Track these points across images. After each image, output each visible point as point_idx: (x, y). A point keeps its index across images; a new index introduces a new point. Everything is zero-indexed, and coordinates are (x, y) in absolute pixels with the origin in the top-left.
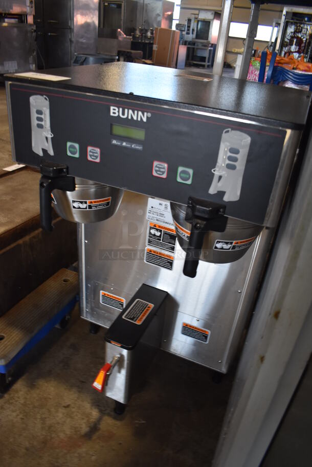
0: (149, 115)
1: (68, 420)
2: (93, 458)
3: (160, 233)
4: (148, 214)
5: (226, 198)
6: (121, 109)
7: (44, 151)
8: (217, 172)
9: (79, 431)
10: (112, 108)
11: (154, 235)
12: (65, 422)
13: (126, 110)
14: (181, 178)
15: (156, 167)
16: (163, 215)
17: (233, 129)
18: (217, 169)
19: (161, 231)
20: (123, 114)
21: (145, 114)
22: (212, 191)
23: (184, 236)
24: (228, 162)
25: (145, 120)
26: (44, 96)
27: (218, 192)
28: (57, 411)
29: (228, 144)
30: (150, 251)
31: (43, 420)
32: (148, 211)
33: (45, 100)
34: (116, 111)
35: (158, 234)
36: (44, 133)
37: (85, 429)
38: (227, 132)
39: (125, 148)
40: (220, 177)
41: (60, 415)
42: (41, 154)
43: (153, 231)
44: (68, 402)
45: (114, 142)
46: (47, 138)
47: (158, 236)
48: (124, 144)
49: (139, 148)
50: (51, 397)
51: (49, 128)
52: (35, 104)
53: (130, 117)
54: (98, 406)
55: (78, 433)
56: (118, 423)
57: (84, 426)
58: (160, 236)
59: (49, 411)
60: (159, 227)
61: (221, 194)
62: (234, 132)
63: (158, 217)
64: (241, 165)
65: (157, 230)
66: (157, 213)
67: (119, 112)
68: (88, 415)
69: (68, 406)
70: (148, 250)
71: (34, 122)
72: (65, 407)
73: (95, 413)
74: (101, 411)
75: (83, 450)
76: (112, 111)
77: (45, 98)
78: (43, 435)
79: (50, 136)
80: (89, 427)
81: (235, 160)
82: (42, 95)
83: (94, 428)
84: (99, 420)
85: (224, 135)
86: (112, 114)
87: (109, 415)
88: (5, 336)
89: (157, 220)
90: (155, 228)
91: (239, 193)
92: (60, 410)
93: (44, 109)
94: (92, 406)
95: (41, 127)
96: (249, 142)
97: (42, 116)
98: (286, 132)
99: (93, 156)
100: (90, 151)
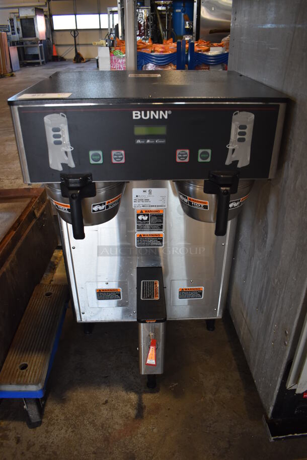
0: (170, 112)
1: (114, 413)
2: (155, 430)
3: (147, 217)
4: (134, 203)
5: (239, 166)
6: (143, 112)
7: (64, 165)
8: (230, 147)
9: (129, 417)
10: (134, 112)
11: (142, 220)
12: (112, 415)
13: (148, 112)
14: (202, 158)
15: (179, 154)
16: (148, 200)
17: (240, 111)
18: (230, 144)
19: (148, 215)
20: (146, 115)
21: (166, 112)
22: (228, 162)
23: (201, 206)
24: (238, 137)
25: (166, 117)
26: (61, 114)
27: (233, 162)
28: (100, 410)
29: (237, 123)
30: (141, 236)
31: (92, 423)
32: (133, 201)
33: (63, 117)
34: (139, 115)
35: (145, 218)
36: (63, 148)
37: (133, 413)
38: (237, 113)
39: (149, 144)
40: (234, 150)
41: (105, 412)
42: (60, 168)
43: (140, 218)
44: (103, 399)
45: (139, 141)
46: (66, 153)
47: (145, 220)
48: (148, 141)
49: (163, 141)
50: (87, 402)
51: (69, 143)
52: (50, 123)
53: (152, 118)
54: (132, 389)
55: (129, 418)
56: (157, 395)
57: (131, 411)
58: (148, 219)
59: (93, 414)
60: (146, 211)
61: (236, 162)
62: (242, 113)
63: (144, 203)
64: (248, 137)
65: (144, 215)
66: (142, 200)
67: (141, 115)
68: (129, 401)
69: (106, 402)
70: (137, 235)
71: (51, 140)
72: (104, 404)
73: (133, 397)
74: (136, 392)
75: (142, 429)
76: (134, 115)
77: (62, 115)
78: (101, 435)
79: (69, 149)
80: (136, 408)
81: (244, 134)
82: (58, 113)
83: (140, 408)
84: (140, 399)
85: (234, 117)
86: (134, 118)
87: (145, 392)
88: (27, 363)
89: (143, 206)
90: (142, 214)
91: (249, 159)
92: (102, 408)
93: (62, 125)
94: (127, 392)
95: (58, 143)
96: (254, 118)
97: (60, 133)
98: (279, 105)
99: (118, 158)
100: (115, 155)
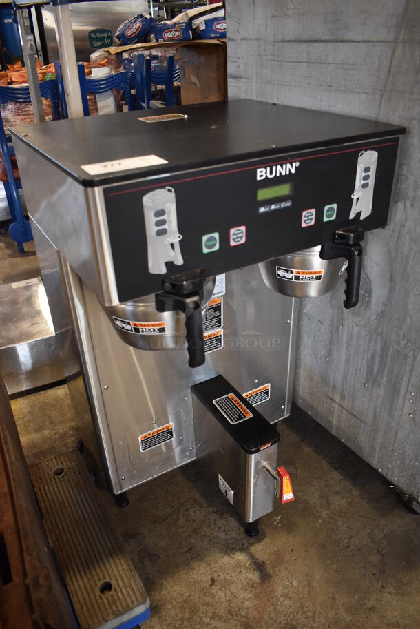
0: (298, 164)
1: (233, 589)
2: (295, 583)
5: (362, 217)
6: (268, 169)
7: (169, 265)
8: (355, 197)
9: (253, 584)
10: (258, 171)
12: (232, 593)
13: (274, 168)
14: (327, 217)
17: (366, 150)
18: (355, 193)
20: (271, 173)
21: (294, 164)
22: (352, 216)
23: (312, 278)
24: (363, 182)
25: (293, 171)
26: (167, 188)
27: (356, 214)
28: (213, 596)
29: (362, 165)
31: (215, 616)
33: (170, 193)
34: (264, 174)
36: (168, 239)
37: (255, 576)
38: (362, 154)
39: (275, 211)
40: (358, 199)
41: (221, 594)
42: (164, 271)
44: (206, 579)
45: (262, 210)
46: (172, 245)
48: (273, 207)
49: (289, 204)
50: (188, 594)
51: (177, 229)
52: (151, 204)
54: (233, 549)
55: (255, 585)
56: (267, 540)
57: (250, 575)
59: (208, 604)
61: (359, 214)
62: (366, 152)
64: (371, 181)
67: (266, 173)
68: (239, 565)
69: (213, 581)
71: (151, 230)
72: (212, 585)
73: (241, 557)
74: (242, 550)
75: (279, 590)
76: (258, 174)
77: (169, 190)
78: (236, 624)
79: (177, 239)
80: (254, 570)
81: (368, 177)
82: (163, 187)
83: (260, 567)
84: (252, 556)
85: (360, 159)
86: (258, 178)
87: (252, 544)
91: (371, 207)
92: (213, 591)
93: (168, 205)
94: (229, 556)
95: (162, 233)
96: (377, 157)
97: (165, 217)
98: (398, 138)
99: (238, 238)
100: (234, 234)
